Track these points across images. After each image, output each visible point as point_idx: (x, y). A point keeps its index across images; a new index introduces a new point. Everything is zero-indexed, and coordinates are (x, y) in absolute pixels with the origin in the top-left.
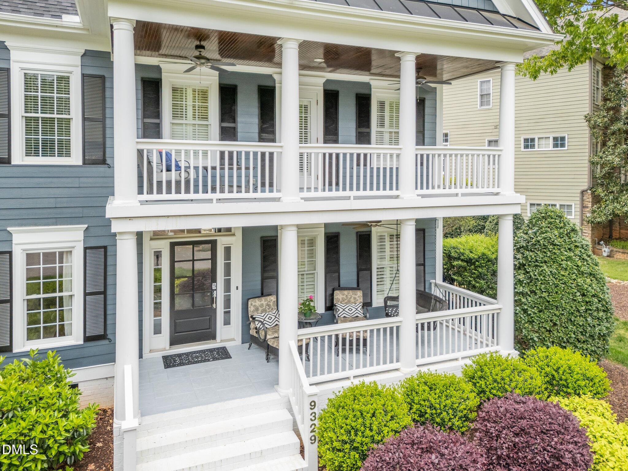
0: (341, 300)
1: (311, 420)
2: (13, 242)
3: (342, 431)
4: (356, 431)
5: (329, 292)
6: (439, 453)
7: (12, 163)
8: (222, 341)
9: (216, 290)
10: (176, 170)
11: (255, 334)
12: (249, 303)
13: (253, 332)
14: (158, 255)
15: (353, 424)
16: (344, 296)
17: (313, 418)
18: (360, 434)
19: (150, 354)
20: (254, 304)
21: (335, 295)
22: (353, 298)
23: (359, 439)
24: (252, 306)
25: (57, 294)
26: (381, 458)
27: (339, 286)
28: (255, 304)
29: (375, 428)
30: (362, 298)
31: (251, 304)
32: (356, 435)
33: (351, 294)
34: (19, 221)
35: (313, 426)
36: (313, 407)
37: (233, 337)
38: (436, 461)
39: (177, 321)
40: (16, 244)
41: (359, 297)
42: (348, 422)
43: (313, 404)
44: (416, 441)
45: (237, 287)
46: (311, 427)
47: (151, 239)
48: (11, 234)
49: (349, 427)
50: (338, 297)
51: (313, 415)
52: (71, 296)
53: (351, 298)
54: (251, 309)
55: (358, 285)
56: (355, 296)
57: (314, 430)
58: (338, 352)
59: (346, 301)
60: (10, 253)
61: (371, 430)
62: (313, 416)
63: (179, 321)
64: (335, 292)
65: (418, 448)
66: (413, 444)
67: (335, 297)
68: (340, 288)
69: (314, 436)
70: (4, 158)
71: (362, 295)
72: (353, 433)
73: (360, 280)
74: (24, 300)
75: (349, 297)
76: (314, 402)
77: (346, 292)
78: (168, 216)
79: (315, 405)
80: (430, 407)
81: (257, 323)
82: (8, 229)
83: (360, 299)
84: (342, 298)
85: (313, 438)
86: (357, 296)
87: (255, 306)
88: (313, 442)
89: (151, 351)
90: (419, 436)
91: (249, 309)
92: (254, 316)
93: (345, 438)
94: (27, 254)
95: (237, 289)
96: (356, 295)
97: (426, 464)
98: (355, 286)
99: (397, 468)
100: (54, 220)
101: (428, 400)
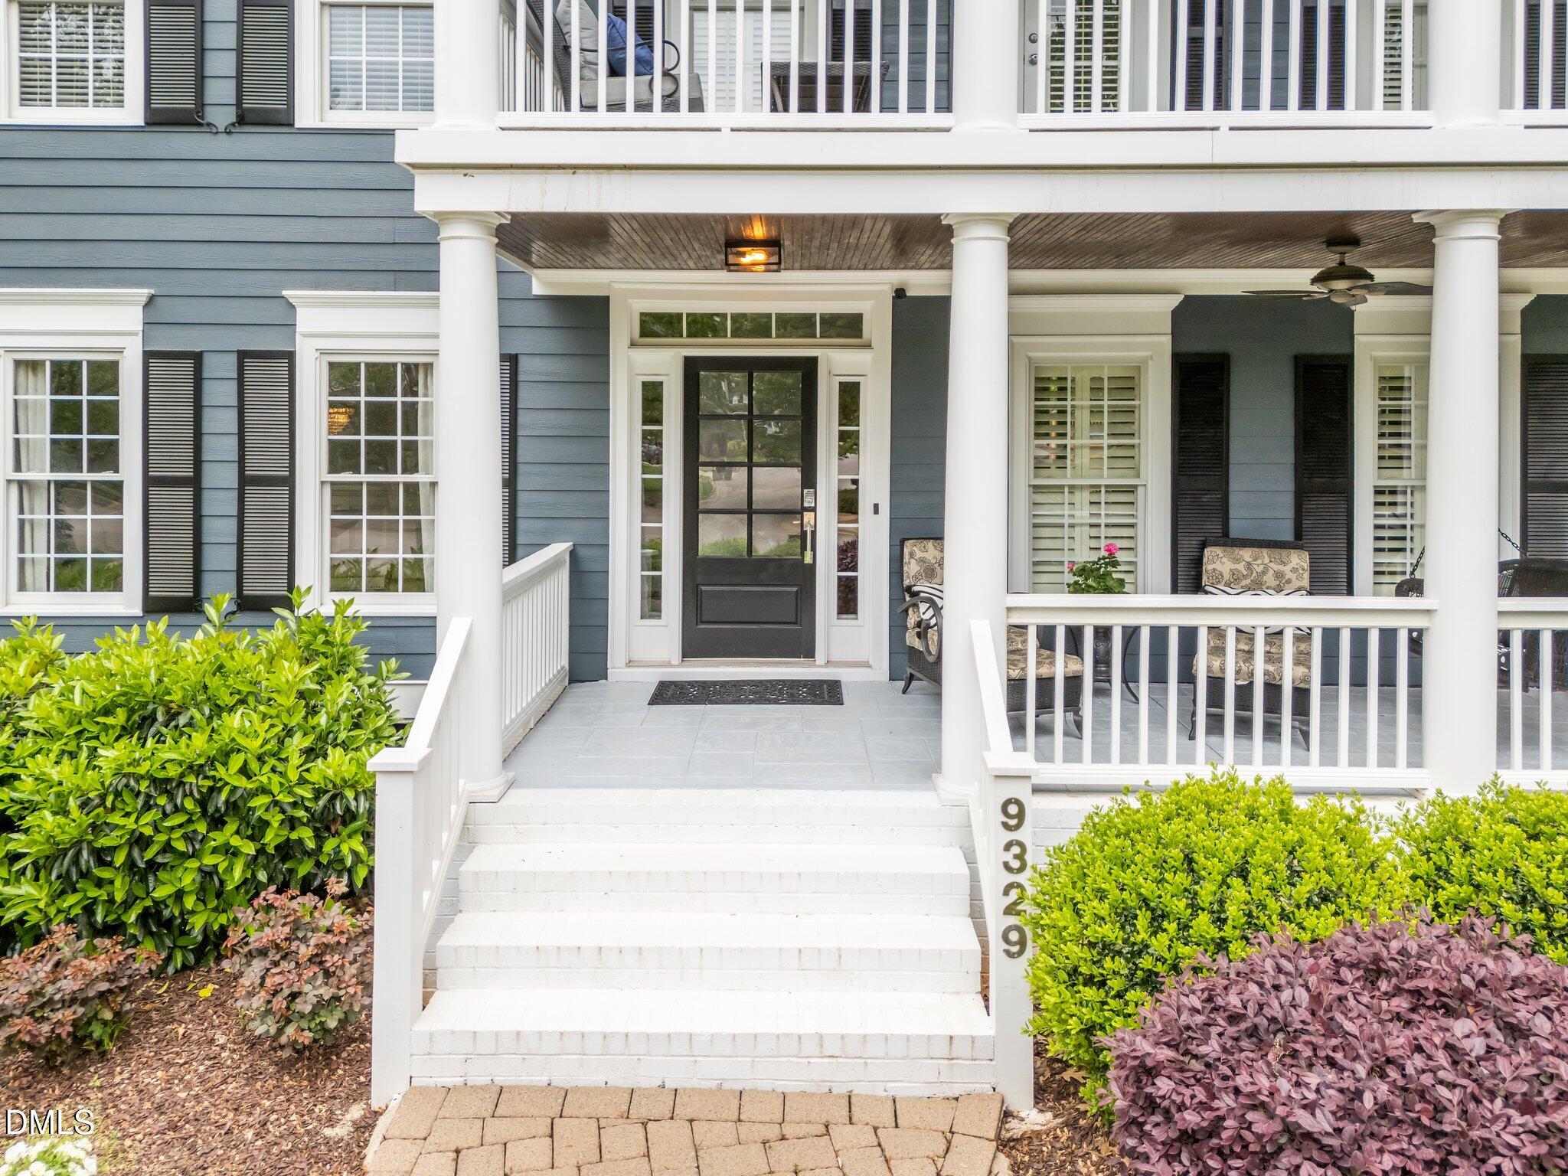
0: (1227, 577)
1: (1007, 866)
2: (299, 329)
3: (1104, 909)
4: (1158, 919)
5: (1187, 552)
6: (1497, 1016)
7: (296, 126)
8: (829, 663)
9: (814, 510)
10: (637, 74)
11: (917, 644)
12: (906, 551)
13: (912, 639)
14: (652, 396)
15: (1148, 888)
16: (1241, 567)
17: (1015, 864)
18: (1172, 927)
19: (629, 670)
20: (919, 554)
21: (1205, 560)
22: (1271, 572)
23: (1159, 944)
24: (913, 561)
25: (400, 477)
26: (1210, 999)
27: (1226, 533)
28: (922, 555)
29: (1232, 911)
30: (1306, 576)
31: (912, 555)
32: (1156, 928)
33: (1267, 560)
34: (311, 275)
35: (1014, 894)
36: (1013, 822)
37: (864, 659)
38: (1477, 1046)
39: (703, 588)
40: (305, 335)
41: (1294, 570)
42: (1126, 877)
43: (1013, 809)
44: (1391, 964)
45: (876, 507)
46: (1006, 892)
47: (633, 345)
48: (293, 307)
49: (1132, 901)
50: (1217, 566)
51: (1016, 850)
52: (434, 485)
53: (1264, 573)
54: (911, 568)
55: (1299, 534)
56: (1282, 568)
57: (1019, 908)
58: (1194, 723)
59: (1248, 581)
60: (290, 356)
61: (1220, 921)
62: (1016, 857)
63: (709, 588)
64: (1207, 552)
65: (1398, 991)
66: (1374, 971)
67: (1207, 567)
68: (1225, 539)
69: (1018, 929)
70: (276, 110)
71: (1306, 565)
72: (1143, 921)
73: (1306, 523)
74: (323, 483)
75: (1260, 569)
76: (1018, 802)
77: (1246, 554)
78: (575, 168)
79: (1021, 816)
80: (1523, 902)
81: (923, 607)
82: (284, 293)
83: (1300, 578)
84: (1233, 572)
85: (1014, 936)
86: (1287, 569)
87: (922, 560)
88: (1015, 949)
89: (630, 663)
90: (1413, 948)
91: (905, 568)
92: (916, 589)
93: (1109, 932)
94: (331, 365)
95: (876, 512)
96: (1284, 564)
97: (1419, 1049)
98: (1289, 536)
99: (1271, 1046)
100: (390, 277)
101: (1515, 873)
